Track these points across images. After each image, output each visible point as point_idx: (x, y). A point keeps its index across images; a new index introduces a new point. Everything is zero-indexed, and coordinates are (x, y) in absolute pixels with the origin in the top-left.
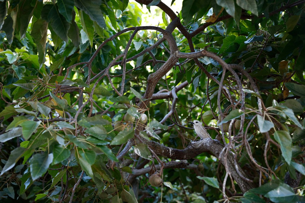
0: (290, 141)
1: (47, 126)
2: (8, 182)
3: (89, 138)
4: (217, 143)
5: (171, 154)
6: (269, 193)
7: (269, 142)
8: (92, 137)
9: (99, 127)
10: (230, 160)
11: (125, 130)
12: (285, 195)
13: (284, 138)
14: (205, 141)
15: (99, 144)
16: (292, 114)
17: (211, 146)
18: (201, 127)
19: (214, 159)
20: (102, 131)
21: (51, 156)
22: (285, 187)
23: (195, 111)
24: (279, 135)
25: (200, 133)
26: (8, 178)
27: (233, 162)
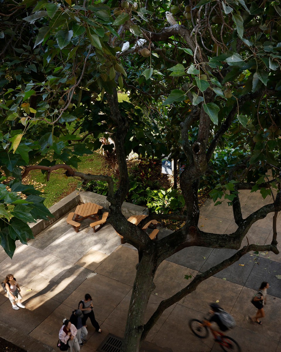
0: (242, 22)
1: (64, 9)
2: (31, 61)
3: (97, 19)
4: (183, 28)
5: (150, 36)
6: (227, 59)
7: (224, 25)
8: (99, 18)
9: (104, 12)
10: (192, 41)
11: (122, 14)
12: (237, 61)
13: (238, 20)
14: (175, 26)
15: (104, 24)
16: (243, 3)
17: (180, 30)
18: (172, 16)
19: (170, 45)
20: (106, 14)
21: (71, 33)
22: (237, 55)
23: (158, 10)
24: (235, 18)
25: (170, 21)
26: (30, 58)
27: (195, 42)
